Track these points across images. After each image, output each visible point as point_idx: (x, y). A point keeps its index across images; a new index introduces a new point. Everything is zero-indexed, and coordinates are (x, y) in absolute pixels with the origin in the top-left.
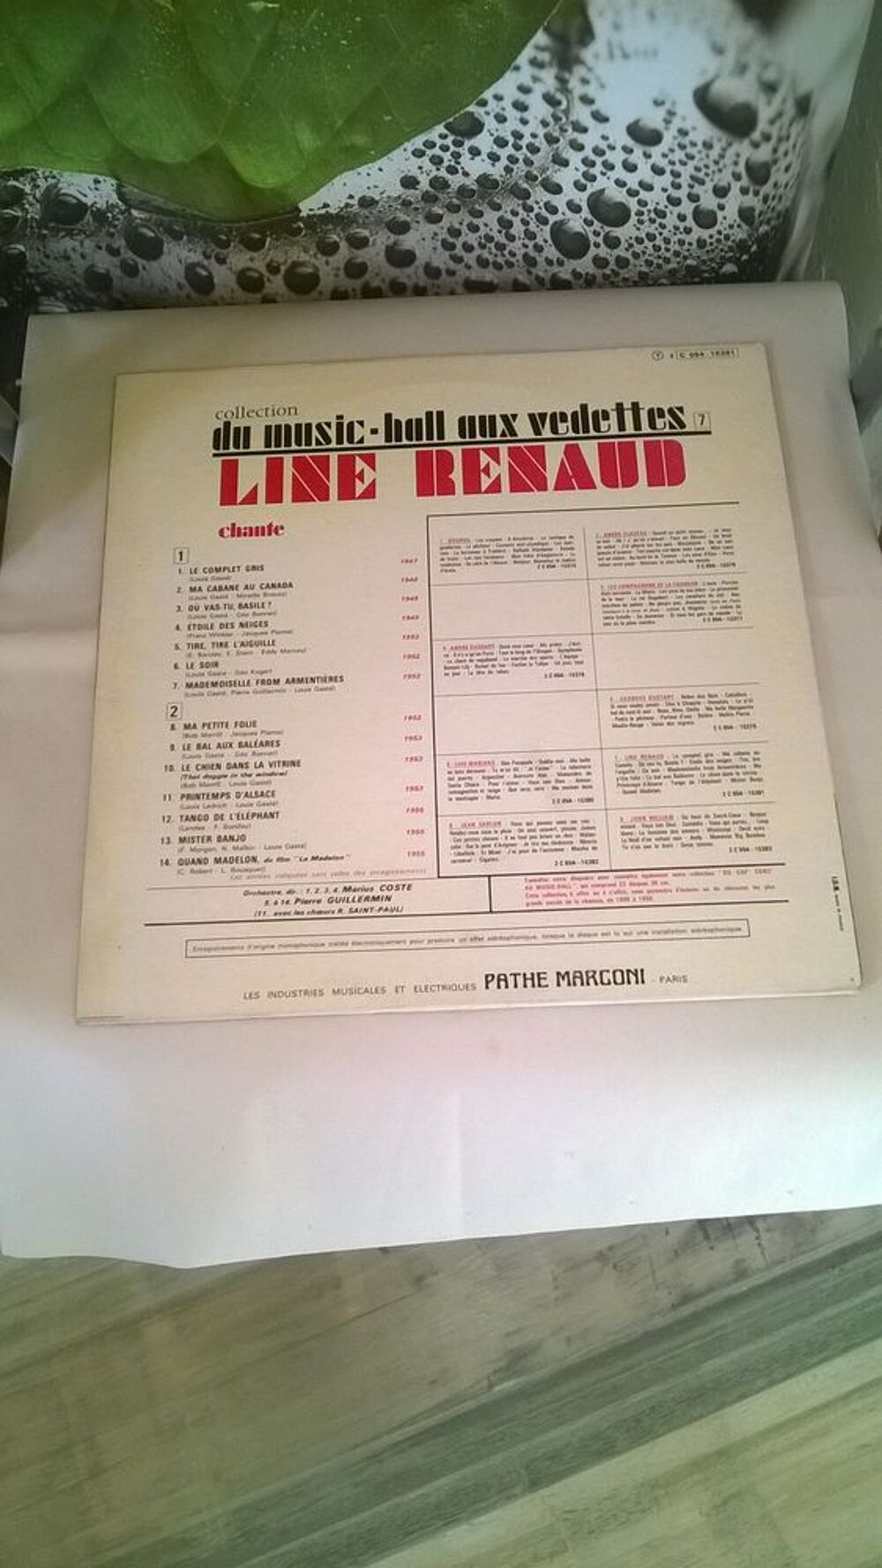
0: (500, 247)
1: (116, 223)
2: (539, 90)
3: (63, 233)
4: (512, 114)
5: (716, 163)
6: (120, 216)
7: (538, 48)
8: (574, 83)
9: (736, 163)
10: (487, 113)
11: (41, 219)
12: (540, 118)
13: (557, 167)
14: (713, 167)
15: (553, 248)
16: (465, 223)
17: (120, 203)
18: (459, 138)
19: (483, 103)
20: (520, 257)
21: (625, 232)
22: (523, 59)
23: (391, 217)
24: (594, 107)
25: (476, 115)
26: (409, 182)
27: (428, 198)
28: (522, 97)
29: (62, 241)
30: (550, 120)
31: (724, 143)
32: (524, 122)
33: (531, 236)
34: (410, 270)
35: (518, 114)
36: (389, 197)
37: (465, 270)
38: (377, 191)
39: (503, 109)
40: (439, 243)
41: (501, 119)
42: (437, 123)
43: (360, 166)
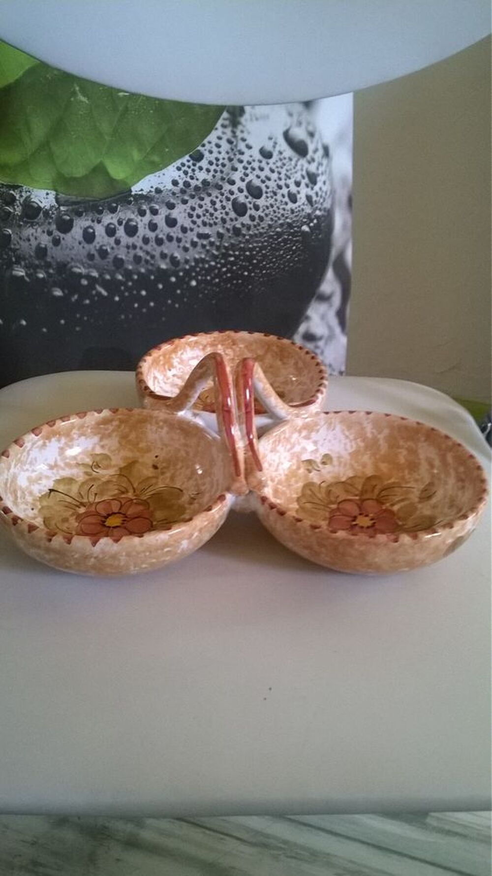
0: (212, 215)
1: (53, 216)
2: (225, 137)
3: (29, 225)
4: (215, 149)
6: (55, 212)
7: (224, 119)
8: (238, 133)
10: (205, 150)
11: (21, 215)
12: (226, 150)
13: (233, 172)
15: (233, 213)
16: (197, 204)
17: (56, 204)
18: (195, 162)
19: (204, 146)
20: (219, 220)
21: (261, 202)
22: (218, 125)
23: (168, 200)
24: (247, 142)
25: (201, 151)
26: (175, 183)
27: (183, 192)
29: (29, 229)
30: (230, 151)
33: (224, 207)
34: (174, 229)
36: (167, 189)
37: (197, 228)
38: (163, 185)
39: (212, 147)
40: (187, 215)
41: (211, 152)
42: (186, 154)
43: (156, 172)
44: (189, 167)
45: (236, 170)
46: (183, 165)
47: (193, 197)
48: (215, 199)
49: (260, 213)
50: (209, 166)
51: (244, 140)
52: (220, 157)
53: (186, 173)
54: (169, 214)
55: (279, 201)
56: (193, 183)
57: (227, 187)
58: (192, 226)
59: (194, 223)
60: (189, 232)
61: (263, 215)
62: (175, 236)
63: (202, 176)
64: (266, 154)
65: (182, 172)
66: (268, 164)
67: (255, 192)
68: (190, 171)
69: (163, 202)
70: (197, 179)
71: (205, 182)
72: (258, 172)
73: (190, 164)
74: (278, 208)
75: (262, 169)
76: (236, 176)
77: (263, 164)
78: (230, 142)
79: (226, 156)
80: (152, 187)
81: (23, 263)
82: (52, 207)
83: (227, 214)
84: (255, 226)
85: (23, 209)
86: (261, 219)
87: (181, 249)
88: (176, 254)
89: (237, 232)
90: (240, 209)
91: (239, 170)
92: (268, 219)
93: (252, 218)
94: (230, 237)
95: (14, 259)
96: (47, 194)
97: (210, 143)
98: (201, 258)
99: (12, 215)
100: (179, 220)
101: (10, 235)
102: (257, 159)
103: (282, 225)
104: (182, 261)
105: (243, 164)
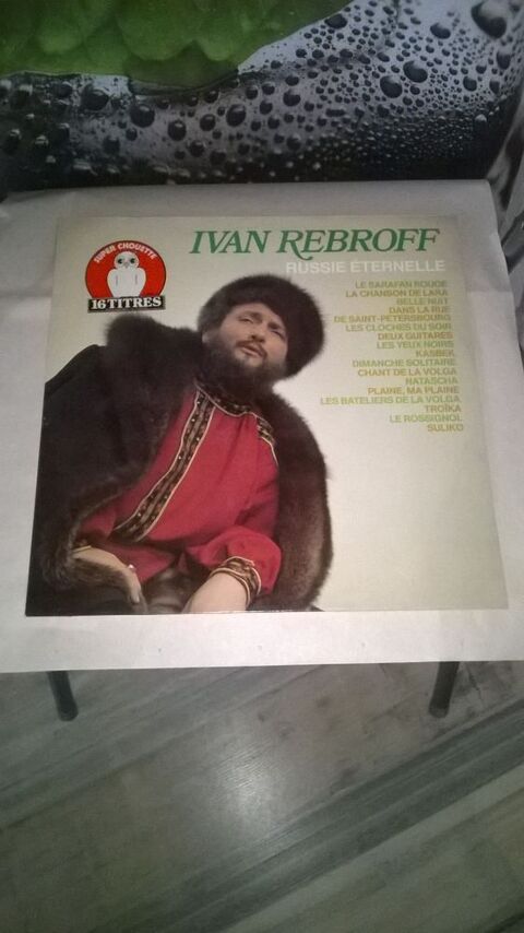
4: (364, 17)
5: (479, 52)
9: (491, 54)
14: (478, 55)
21: (423, 86)
28: (371, 8)
31: (485, 41)
32: (371, 22)
35: (368, 17)
41: (358, 19)
42: (321, 18)
43: (273, 41)
44: (323, 34)
45: (392, 45)
46: (315, 31)
47: (324, 69)
48: (356, 73)
49: (419, 97)
50: (353, 36)
51: (409, 12)
52: (372, 26)
53: (318, 41)
54: (290, 91)
55: (449, 87)
56: (328, 53)
57: (375, 62)
58: (321, 102)
59: (324, 98)
60: (315, 108)
61: (424, 99)
62: (295, 116)
63: (340, 45)
64: (440, 33)
65: (312, 39)
66: (441, 44)
67: (416, 75)
68: (324, 39)
69: (281, 77)
70: (334, 49)
71: (345, 54)
72: (424, 53)
73: (326, 30)
74: (447, 94)
75: (430, 50)
76: (392, 53)
77: (434, 45)
78: (387, 10)
79: (380, 27)
80: (267, 61)
81: (87, 157)
82: (123, 96)
83: (372, 91)
84: (409, 110)
85: (83, 101)
86: (420, 103)
87: (303, 130)
88: (297, 136)
89: (383, 112)
90: (391, 90)
91: (396, 47)
92: (431, 104)
93: (407, 101)
94: (373, 117)
95: (75, 153)
96: (116, 80)
97: (357, 8)
98: (329, 137)
99: (67, 109)
100: (302, 97)
101: (67, 130)
102: (425, 37)
103: (448, 113)
104: (304, 142)
105: (403, 41)
